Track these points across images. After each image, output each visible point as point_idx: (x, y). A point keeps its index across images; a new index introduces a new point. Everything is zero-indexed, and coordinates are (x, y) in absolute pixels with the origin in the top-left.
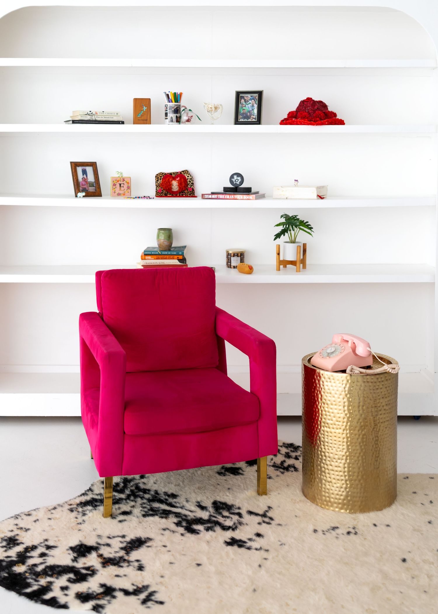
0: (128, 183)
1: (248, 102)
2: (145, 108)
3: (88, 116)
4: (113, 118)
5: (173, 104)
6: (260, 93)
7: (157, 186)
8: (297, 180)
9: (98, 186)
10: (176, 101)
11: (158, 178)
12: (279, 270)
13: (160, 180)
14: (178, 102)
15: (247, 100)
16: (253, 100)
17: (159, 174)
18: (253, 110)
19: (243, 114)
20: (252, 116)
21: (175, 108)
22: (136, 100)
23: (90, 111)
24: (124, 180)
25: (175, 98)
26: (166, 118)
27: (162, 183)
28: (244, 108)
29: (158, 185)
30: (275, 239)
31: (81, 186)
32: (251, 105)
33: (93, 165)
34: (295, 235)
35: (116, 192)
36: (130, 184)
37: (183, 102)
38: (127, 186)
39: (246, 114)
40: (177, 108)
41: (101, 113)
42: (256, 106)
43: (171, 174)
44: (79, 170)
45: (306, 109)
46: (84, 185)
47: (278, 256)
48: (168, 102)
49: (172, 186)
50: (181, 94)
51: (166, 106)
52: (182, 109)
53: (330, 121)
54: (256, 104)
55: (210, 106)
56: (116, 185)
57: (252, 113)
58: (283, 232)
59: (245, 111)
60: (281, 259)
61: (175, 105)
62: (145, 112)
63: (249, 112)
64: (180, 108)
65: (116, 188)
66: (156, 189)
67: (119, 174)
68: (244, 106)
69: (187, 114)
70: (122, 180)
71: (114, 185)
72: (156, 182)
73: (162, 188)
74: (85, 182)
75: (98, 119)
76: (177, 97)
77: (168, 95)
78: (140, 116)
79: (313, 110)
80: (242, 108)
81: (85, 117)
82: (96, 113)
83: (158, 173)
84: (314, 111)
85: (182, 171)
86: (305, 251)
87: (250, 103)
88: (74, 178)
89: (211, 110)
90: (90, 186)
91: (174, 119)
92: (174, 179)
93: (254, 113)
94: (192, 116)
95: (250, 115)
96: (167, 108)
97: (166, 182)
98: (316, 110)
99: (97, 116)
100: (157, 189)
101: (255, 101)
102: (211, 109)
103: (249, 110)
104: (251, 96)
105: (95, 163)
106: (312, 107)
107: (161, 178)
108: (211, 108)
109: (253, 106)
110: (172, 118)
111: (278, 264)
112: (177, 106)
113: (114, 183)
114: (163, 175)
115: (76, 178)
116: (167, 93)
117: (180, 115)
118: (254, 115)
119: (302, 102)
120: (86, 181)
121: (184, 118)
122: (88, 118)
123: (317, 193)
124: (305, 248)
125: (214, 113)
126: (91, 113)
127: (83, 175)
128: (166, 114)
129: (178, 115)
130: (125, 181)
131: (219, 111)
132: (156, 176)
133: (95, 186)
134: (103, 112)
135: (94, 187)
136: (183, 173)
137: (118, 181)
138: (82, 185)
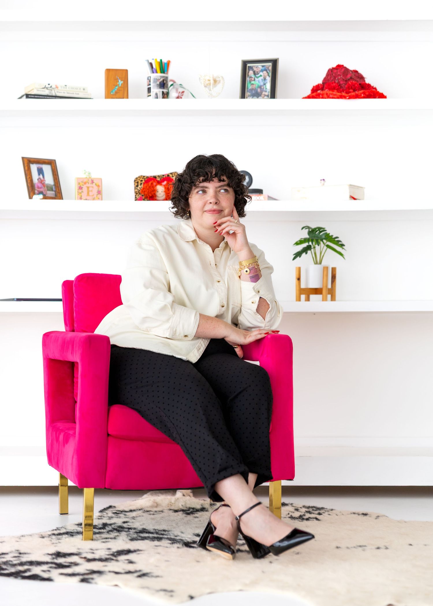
0: (99, 186)
1: (258, 74)
2: (120, 82)
3: (45, 90)
4: (78, 94)
5: (159, 75)
6: (275, 62)
7: (137, 194)
8: (324, 180)
9: (59, 190)
10: (162, 72)
11: (138, 182)
12: (300, 300)
13: (141, 185)
14: (164, 73)
15: (257, 72)
16: (265, 72)
17: (139, 177)
18: (265, 84)
19: (252, 90)
20: (264, 93)
21: (161, 81)
22: (108, 71)
23: (49, 84)
24: (93, 182)
25: (161, 67)
26: (149, 94)
27: (144, 189)
28: (253, 82)
29: (139, 192)
30: (294, 259)
31: (36, 189)
32: (262, 78)
33: (52, 163)
34: (321, 253)
35: (82, 197)
36: (100, 188)
37: (171, 75)
38: (97, 189)
39: (255, 90)
40: (163, 80)
41: (62, 88)
42: (269, 79)
43: (155, 177)
44: (34, 168)
45: (335, 79)
46: (40, 188)
47: (297, 281)
48: (152, 72)
49: (157, 192)
50: (168, 63)
51: (149, 79)
52: (170, 83)
53: (367, 93)
54: (269, 77)
55: (207, 78)
56: (83, 189)
57: (264, 88)
58: (305, 250)
59: (254, 87)
60: (303, 286)
61: (162, 77)
62: (120, 87)
63: (260, 87)
64: (167, 81)
65: (82, 193)
66: (136, 198)
67: (87, 174)
68: (253, 79)
69: (177, 90)
70: (90, 182)
71: (80, 188)
72: (135, 188)
73: (142, 196)
74: (42, 185)
75: (58, 94)
76: (164, 67)
77: (151, 64)
78: (114, 93)
79: (345, 79)
80: (250, 82)
81: (43, 91)
82: (57, 87)
83: (137, 176)
84: (346, 81)
85: (169, 174)
86: (334, 277)
87: (261, 76)
88: (28, 177)
89: (209, 84)
90: (48, 190)
91: (160, 95)
92: (159, 183)
93: (266, 89)
94: (183, 92)
95: (260, 92)
96: (150, 81)
97: (149, 187)
98: (349, 80)
99: (58, 91)
100: (137, 196)
101: (267, 72)
102: (209, 82)
103: (259, 84)
104: (263, 66)
105: (54, 161)
106: (343, 76)
107: (142, 182)
108: (209, 80)
109: (265, 79)
110: (157, 94)
111: (298, 292)
112: (164, 78)
113: (79, 186)
114: (145, 179)
115: (30, 178)
116: (150, 62)
117: (167, 91)
118: (266, 91)
119: (330, 71)
120: (43, 182)
121: (173, 94)
122: (46, 92)
123: (350, 192)
124: (334, 273)
125: (213, 89)
126: (50, 86)
127: (39, 175)
128: (149, 90)
129: (165, 91)
130: (94, 184)
131: (219, 86)
132: (135, 181)
133: (54, 189)
134: (66, 86)
135: (52, 190)
136: (171, 175)
137: (85, 183)
138: (38, 188)
